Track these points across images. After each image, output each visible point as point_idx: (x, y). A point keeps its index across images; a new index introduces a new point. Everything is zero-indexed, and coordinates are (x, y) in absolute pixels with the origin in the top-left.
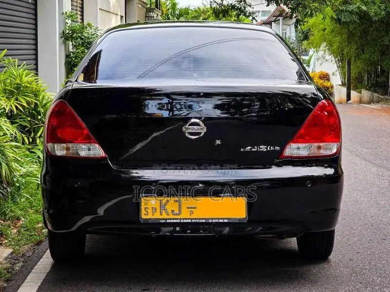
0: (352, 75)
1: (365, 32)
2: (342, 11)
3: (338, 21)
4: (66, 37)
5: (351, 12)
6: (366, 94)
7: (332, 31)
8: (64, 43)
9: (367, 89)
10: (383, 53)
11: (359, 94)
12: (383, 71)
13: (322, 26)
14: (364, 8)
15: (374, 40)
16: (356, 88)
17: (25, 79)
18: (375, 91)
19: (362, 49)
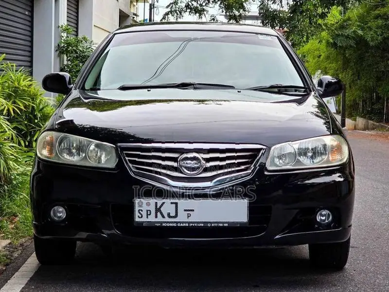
0: (347, 102)
1: (361, 59)
2: (338, 35)
3: (334, 45)
4: (61, 51)
5: (347, 37)
6: (361, 121)
7: (328, 58)
8: (59, 56)
9: (362, 117)
10: (379, 79)
11: (354, 122)
12: (378, 98)
13: (317, 53)
14: (360, 32)
15: (369, 66)
16: (351, 116)
17: (23, 83)
18: (371, 119)
19: (358, 75)
